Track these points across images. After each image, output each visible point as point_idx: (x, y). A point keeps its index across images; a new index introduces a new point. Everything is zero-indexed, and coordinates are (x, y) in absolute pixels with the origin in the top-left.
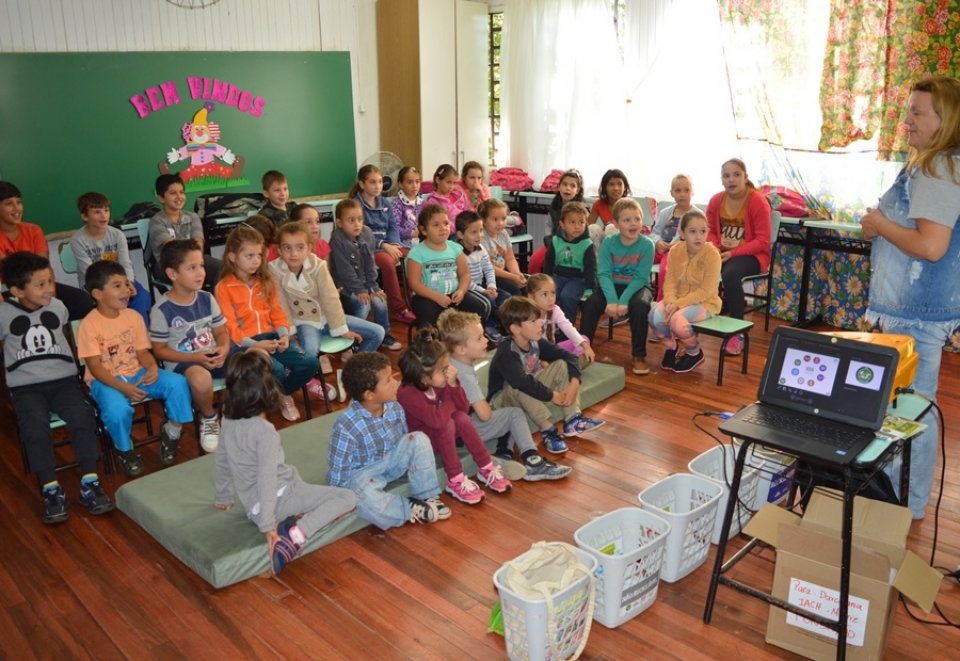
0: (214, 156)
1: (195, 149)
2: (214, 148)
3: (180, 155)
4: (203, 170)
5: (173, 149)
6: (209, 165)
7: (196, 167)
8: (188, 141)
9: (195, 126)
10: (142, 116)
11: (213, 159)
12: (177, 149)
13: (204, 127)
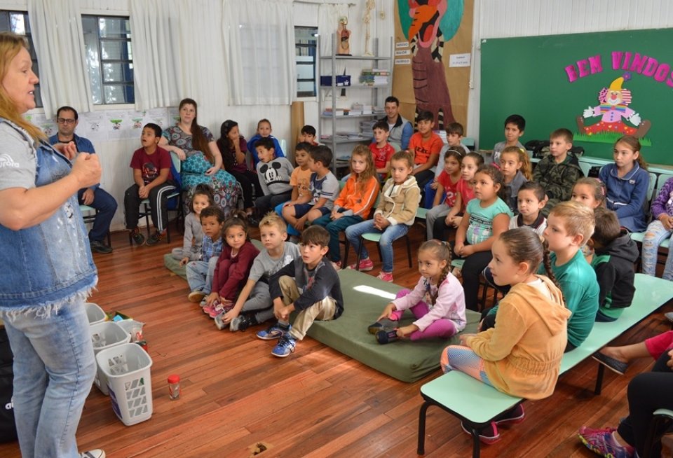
0: (622, 117)
1: (607, 109)
2: (623, 111)
3: (594, 113)
4: (610, 127)
5: (590, 107)
6: (616, 123)
7: (605, 123)
8: (602, 102)
9: (610, 91)
10: (571, 81)
11: (620, 119)
12: (593, 108)
13: (618, 92)
